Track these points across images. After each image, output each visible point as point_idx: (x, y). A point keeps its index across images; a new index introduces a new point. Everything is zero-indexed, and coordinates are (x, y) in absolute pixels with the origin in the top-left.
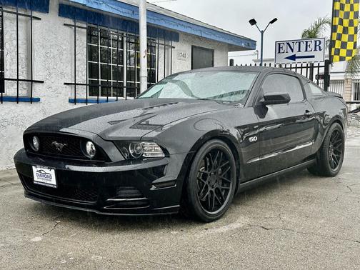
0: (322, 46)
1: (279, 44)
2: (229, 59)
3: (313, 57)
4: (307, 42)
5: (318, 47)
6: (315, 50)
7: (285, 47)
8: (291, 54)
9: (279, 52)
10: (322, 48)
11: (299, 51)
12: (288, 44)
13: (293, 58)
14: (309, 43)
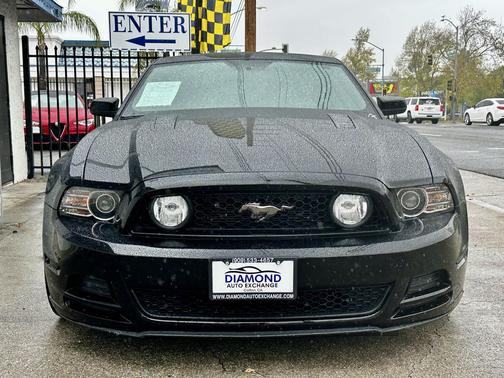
0: (186, 25)
1: (116, 17)
2: (20, 35)
3: (174, 42)
4: (162, 18)
5: (180, 28)
6: (176, 31)
7: (126, 23)
8: (136, 34)
9: (117, 30)
10: (186, 28)
11: (151, 31)
12: (131, 17)
13: (141, 41)
14: (165, 20)
